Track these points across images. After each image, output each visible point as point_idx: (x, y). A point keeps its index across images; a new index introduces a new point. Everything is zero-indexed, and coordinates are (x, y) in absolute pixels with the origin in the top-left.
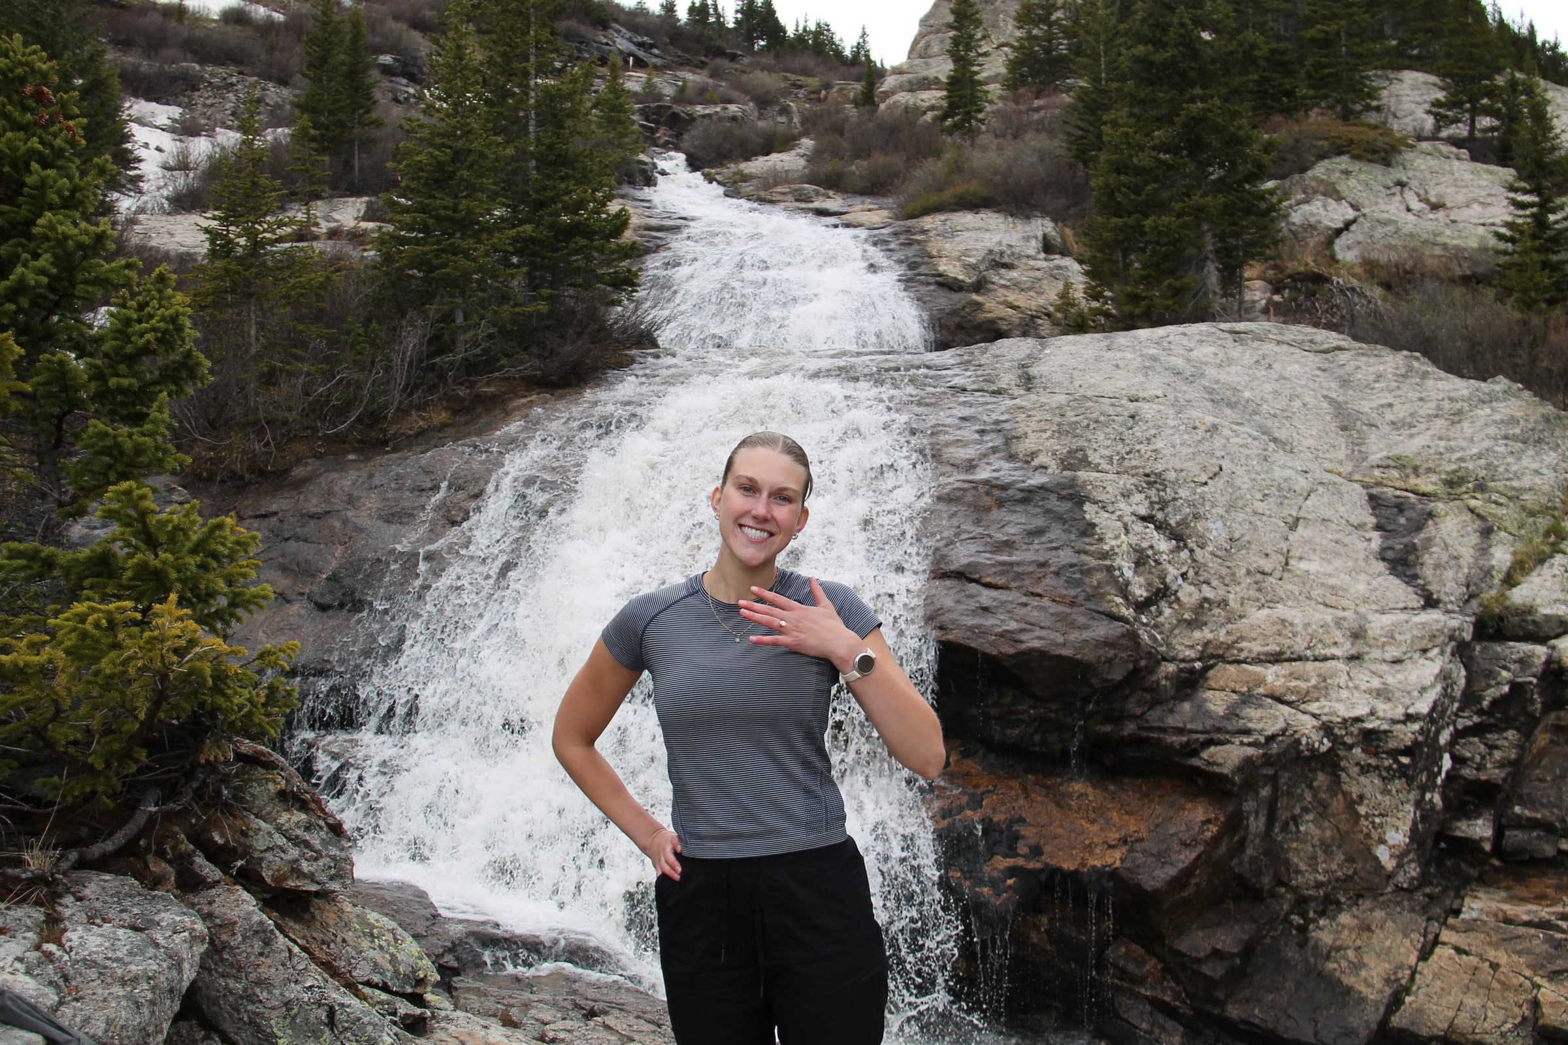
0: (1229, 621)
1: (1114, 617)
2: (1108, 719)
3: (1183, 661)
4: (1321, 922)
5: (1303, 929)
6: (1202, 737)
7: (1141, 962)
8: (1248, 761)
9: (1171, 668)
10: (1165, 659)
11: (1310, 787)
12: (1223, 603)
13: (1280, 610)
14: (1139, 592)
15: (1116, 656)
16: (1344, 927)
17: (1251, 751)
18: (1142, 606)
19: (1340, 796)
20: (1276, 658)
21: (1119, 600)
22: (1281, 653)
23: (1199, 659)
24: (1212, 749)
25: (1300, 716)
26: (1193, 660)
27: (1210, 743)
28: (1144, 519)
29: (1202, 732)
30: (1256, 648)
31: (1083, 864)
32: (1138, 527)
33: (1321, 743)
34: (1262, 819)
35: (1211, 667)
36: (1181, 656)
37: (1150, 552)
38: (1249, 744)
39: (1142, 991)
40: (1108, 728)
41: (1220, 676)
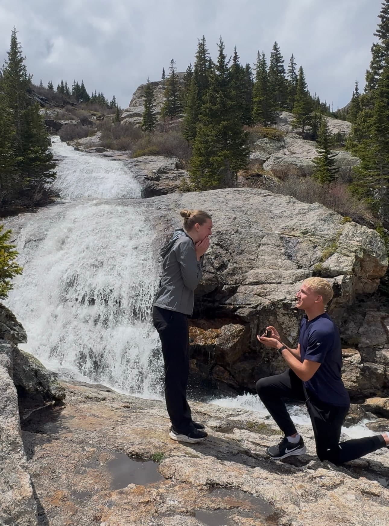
0: (242, 273)
1: (210, 272)
2: (210, 302)
3: (230, 285)
4: (273, 359)
5: (268, 361)
6: (237, 306)
7: (223, 372)
8: (251, 312)
9: (227, 286)
10: (225, 284)
11: (268, 320)
12: (241, 268)
13: (256, 271)
14: (216, 265)
15: (212, 283)
16: (280, 361)
17: (252, 310)
18: (218, 269)
19: (277, 323)
20: (256, 283)
21: (211, 267)
22: (258, 282)
23: (235, 284)
24: (241, 309)
25: (265, 300)
26: (233, 285)
27: (240, 308)
28: (217, 244)
29: (237, 305)
30: (251, 280)
31: (206, 343)
32: (215, 247)
33: (271, 307)
34: (255, 330)
35: (238, 286)
36: (229, 283)
37: (219, 254)
38: (251, 308)
39: (224, 381)
40: (210, 304)
41: (241, 289)
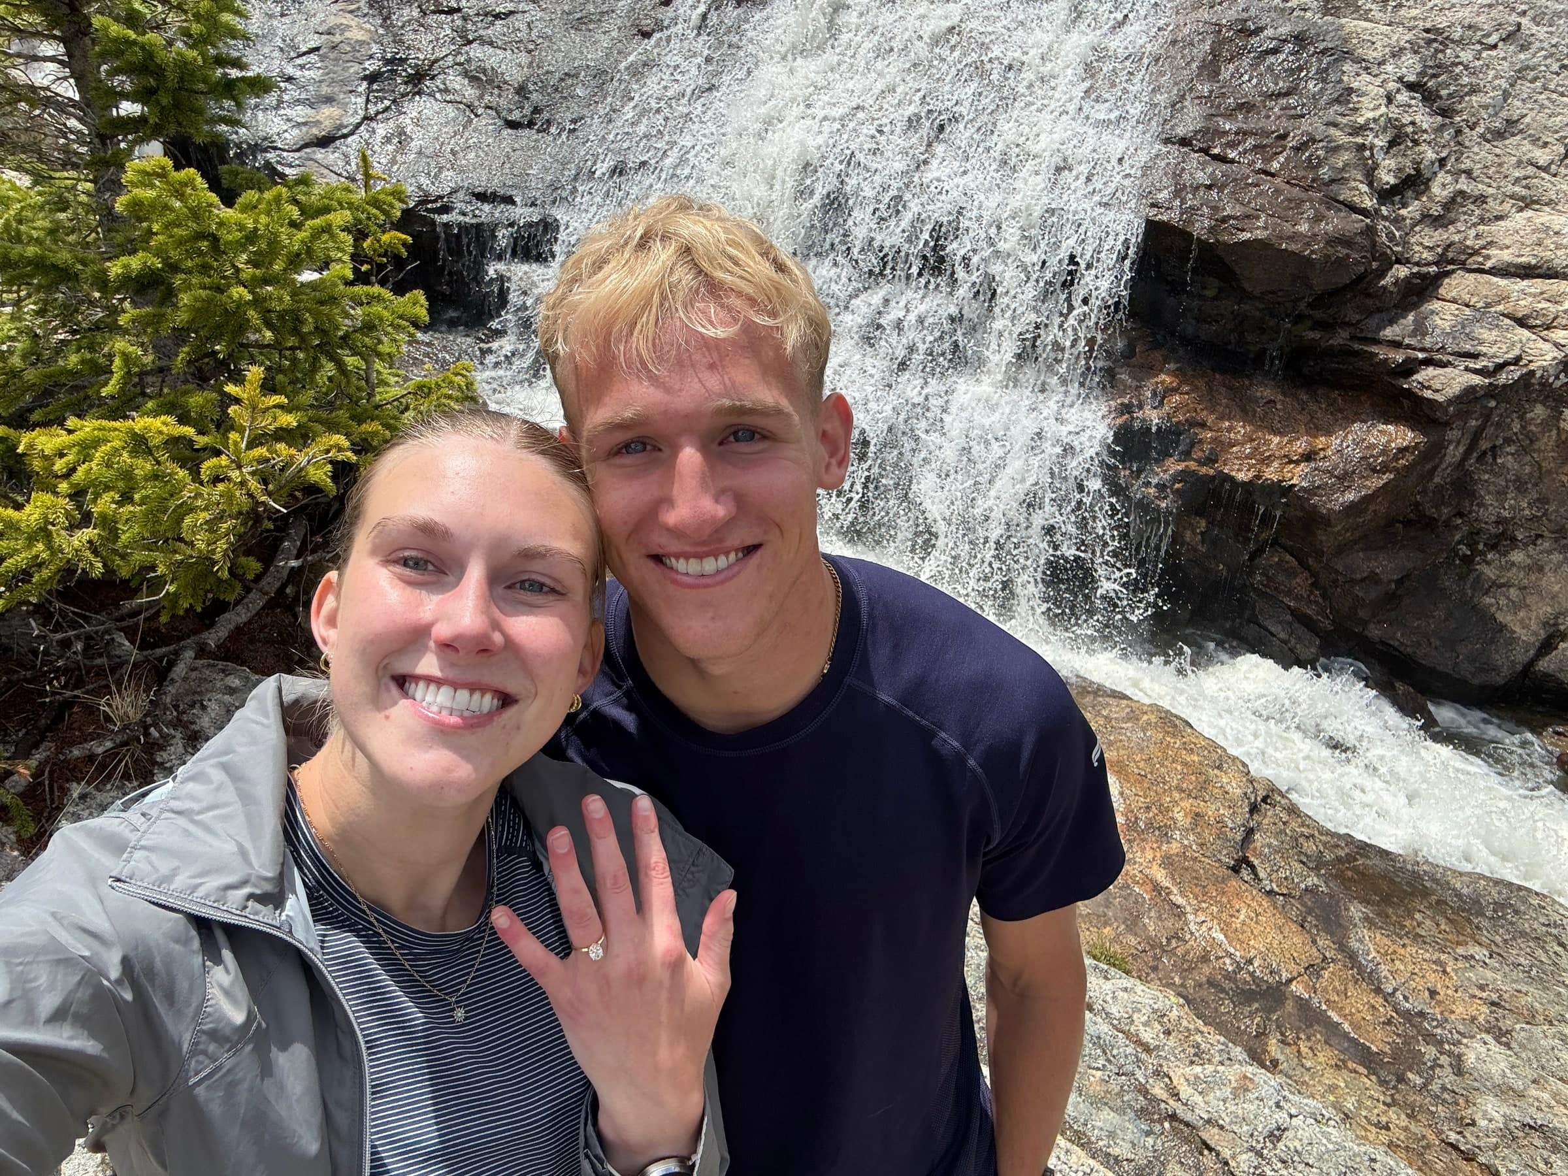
0: (1482, 221)
1: (1353, 208)
2: (1319, 325)
3: (1417, 264)
4: (1490, 556)
5: (1468, 561)
6: (1421, 355)
7: (1292, 574)
8: (1470, 390)
9: (1402, 271)
10: (1398, 261)
11: (1522, 418)
12: (1481, 199)
13: (1544, 217)
14: (1388, 178)
15: (1348, 256)
16: (1513, 564)
17: (1477, 380)
18: (1387, 195)
19: (1554, 432)
20: (1526, 272)
21: (1364, 188)
22: (1535, 267)
23: (1436, 264)
24: (1430, 371)
25: (1541, 344)
26: (1428, 264)
27: (1428, 362)
28: (1411, 87)
29: (1423, 350)
30: (1506, 256)
31: (1258, 477)
32: (1403, 97)
33: (1557, 377)
34: (1461, 449)
35: (1448, 274)
36: (1416, 258)
37: (1410, 129)
38: (1476, 372)
39: (1286, 600)
40: (1317, 335)
41: (1459, 284)
